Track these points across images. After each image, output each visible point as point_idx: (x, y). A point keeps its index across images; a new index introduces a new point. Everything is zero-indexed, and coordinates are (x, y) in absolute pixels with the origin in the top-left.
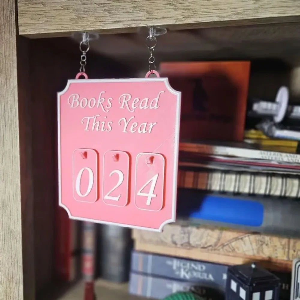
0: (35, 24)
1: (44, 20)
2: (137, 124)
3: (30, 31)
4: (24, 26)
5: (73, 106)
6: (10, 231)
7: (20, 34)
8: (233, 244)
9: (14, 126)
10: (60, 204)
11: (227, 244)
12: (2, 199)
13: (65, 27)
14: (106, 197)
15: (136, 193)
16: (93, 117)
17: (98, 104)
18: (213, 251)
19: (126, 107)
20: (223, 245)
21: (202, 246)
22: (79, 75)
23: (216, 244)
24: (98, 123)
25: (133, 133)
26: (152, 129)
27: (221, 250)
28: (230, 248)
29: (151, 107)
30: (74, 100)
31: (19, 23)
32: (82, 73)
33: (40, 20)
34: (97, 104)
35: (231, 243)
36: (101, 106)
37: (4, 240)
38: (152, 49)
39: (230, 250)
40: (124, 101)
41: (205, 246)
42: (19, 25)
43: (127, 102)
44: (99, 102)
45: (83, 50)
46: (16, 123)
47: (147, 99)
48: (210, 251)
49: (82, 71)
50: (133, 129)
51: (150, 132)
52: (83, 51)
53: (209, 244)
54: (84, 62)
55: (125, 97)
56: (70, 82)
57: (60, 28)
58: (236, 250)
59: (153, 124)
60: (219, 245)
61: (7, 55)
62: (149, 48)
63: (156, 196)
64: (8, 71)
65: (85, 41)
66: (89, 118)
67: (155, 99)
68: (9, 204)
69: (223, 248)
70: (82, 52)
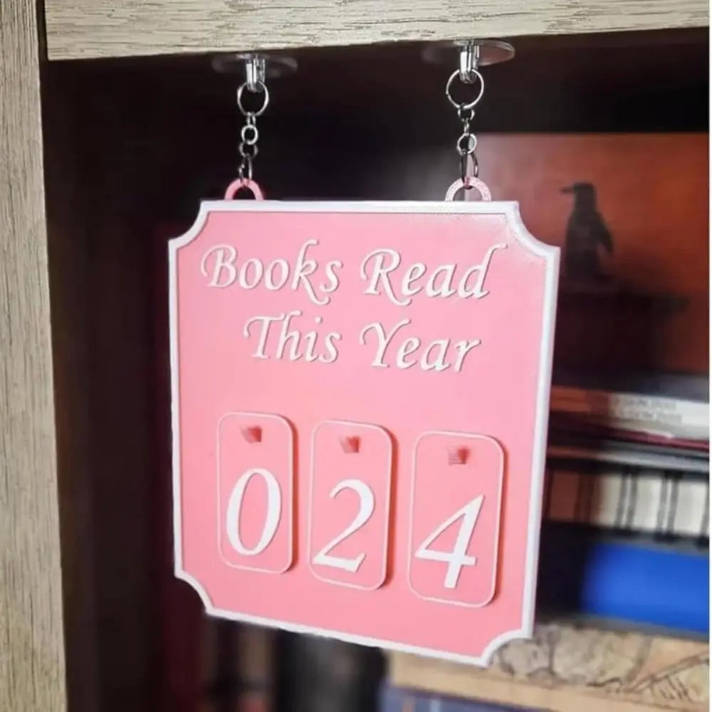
0: (97, 28)
1: (128, 16)
2: (416, 343)
3: (82, 50)
4: (66, 34)
5: (218, 282)
6: (29, 652)
7: (51, 57)
8: (683, 676)
9: (37, 342)
10: (180, 573)
11: (667, 677)
12: (4, 562)
13: (194, 40)
14: (321, 559)
15: (414, 549)
16: (278, 316)
17: (296, 279)
18: (622, 695)
19: (384, 290)
20: (653, 679)
21: (590, 679)
22: (235, 185)
23: (631, 676)
24: (296, 335)
25: (403, 369)
26: (464, 358)
27: (648, 691)
28: (674, 688)
29: (462, 293)
30: (219, 264)
31: (47, 22)
32: (245, 180)
33: (114, 15)
34: (293, 278)
35: (675, 672)
36: (304, 285)
37: (11, 676)
38: (469, 111)
39: (675, 694)
40: (377, 270)
41: (601, 680)
42: (48, 30)
43: (387, 274)
44: (297, 274)
45: (247, 110)
46: (42, 333)
47: (450, 268)
48: (613, 694)
49: (246, 175)
50: (405, 356)
51: (457, 367)
52: (249, 114)
53: (610, 675)
54: (252, 146)
55: (379, 259)
56: (206, 207)
57: (179, 41)
58: (692, 694)
59: (468, 344)
60: (639, 677)
61: (12, 126)
62: (458, 106)
63: (477, 561)
64: (15, 175)
65: (255, 81)
66: (267, 320)
67: (477, 267)
68: (26, 573)
69: (651, 687)
70: (245, 117)
